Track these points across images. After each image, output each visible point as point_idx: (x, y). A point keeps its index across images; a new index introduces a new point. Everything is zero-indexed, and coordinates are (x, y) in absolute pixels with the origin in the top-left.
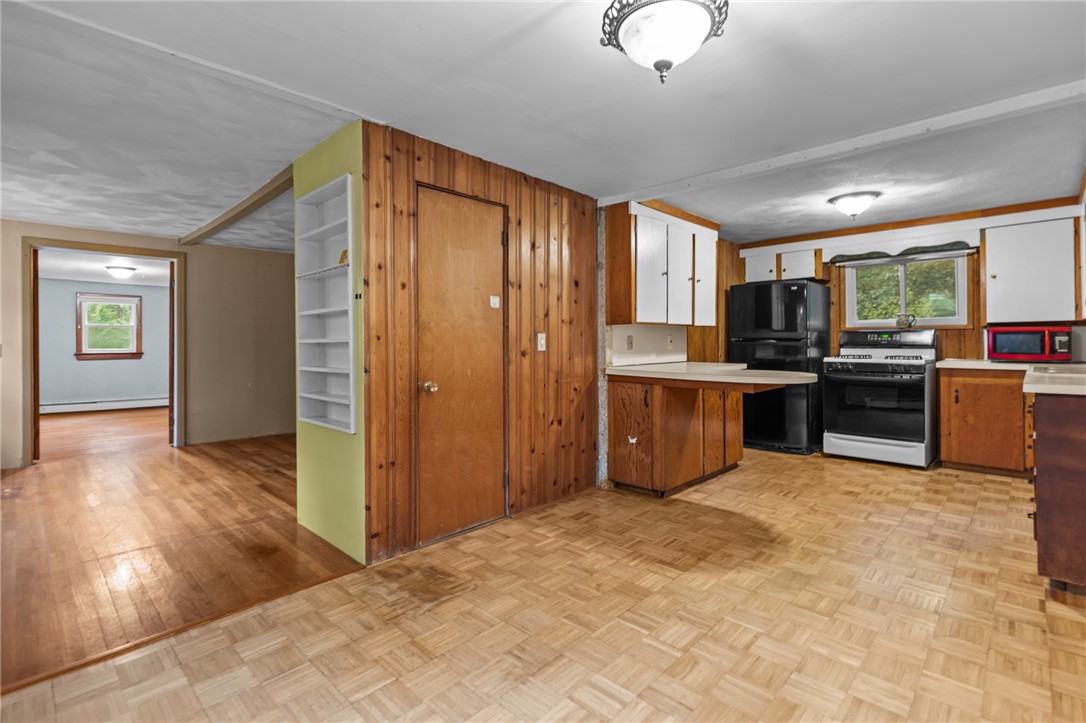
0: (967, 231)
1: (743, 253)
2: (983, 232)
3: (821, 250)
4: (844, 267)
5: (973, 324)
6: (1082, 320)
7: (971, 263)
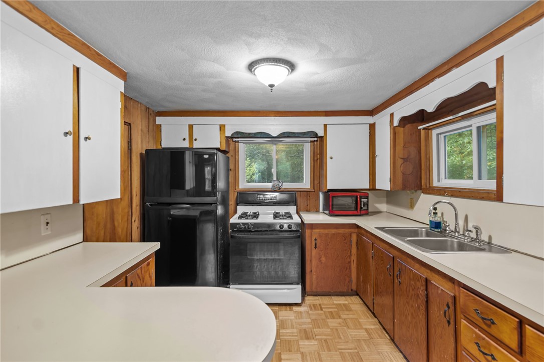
1: (159, 120)
2: (325, 126)
3: (224, 126)
4: (238, 142)
5: (314, 188)
6: (373, 188)
7: (313, 147)
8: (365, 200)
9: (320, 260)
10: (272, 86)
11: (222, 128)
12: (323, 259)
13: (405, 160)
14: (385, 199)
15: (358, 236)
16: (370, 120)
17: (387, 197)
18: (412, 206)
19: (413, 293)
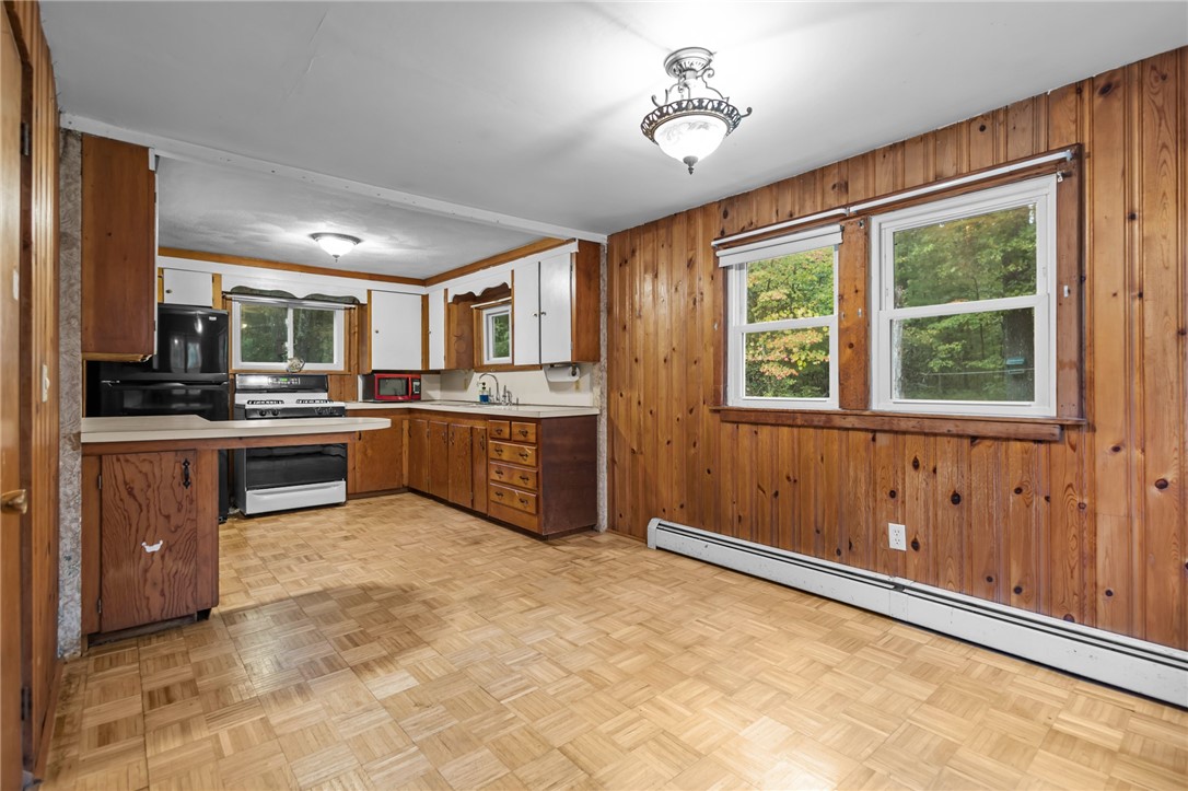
0: (357, 288)
3: (220, 275)
4: (231, 299)
5: (350, 371)
6: (426, 370)
7: (348, 316)
8: (418, 383)
9: (365, 454)
10: (336, 256)
11: (216, 278)
12: (369, 452)
13: (459, 338)
14: (439, 385)
15: (410, 421)
16: (423, 290)
17: (441, 382)
18: (466, 387)
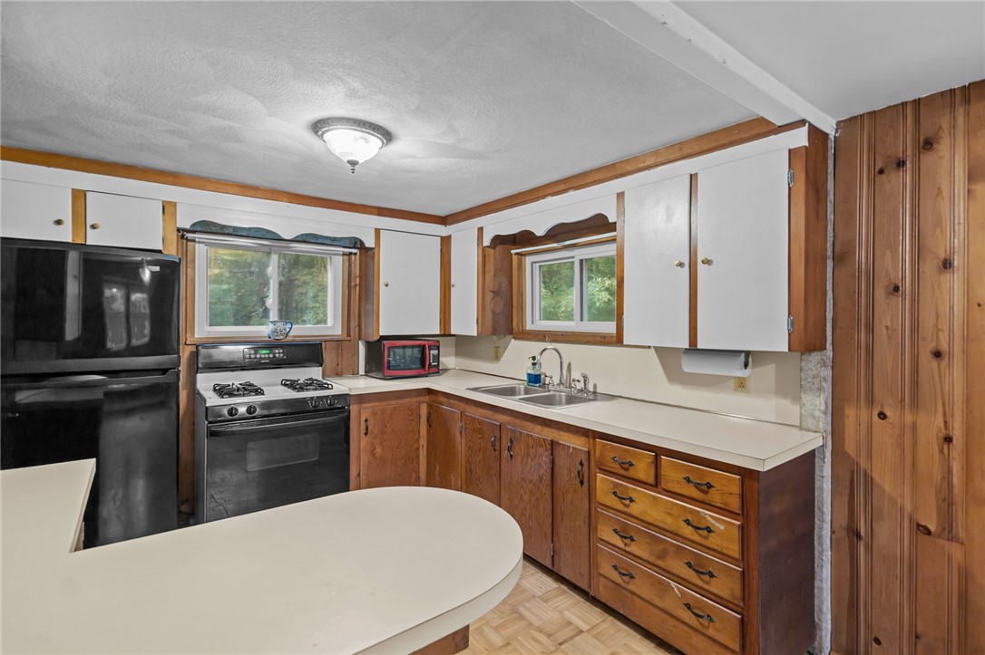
4: (194, 241)
5: (349, 335)
6: (446, 334)
7: (347, 264)
8: (435, 352)
9: (373, 453)
10: (353, 163)
11: (168, 208)
12: (379, 450)
13: (496, 293)
14: (454, 349)
15: (430, 406)
16: (443, 230)
17: (456, 347)
18: (497, 357)
19: (533, 464)
